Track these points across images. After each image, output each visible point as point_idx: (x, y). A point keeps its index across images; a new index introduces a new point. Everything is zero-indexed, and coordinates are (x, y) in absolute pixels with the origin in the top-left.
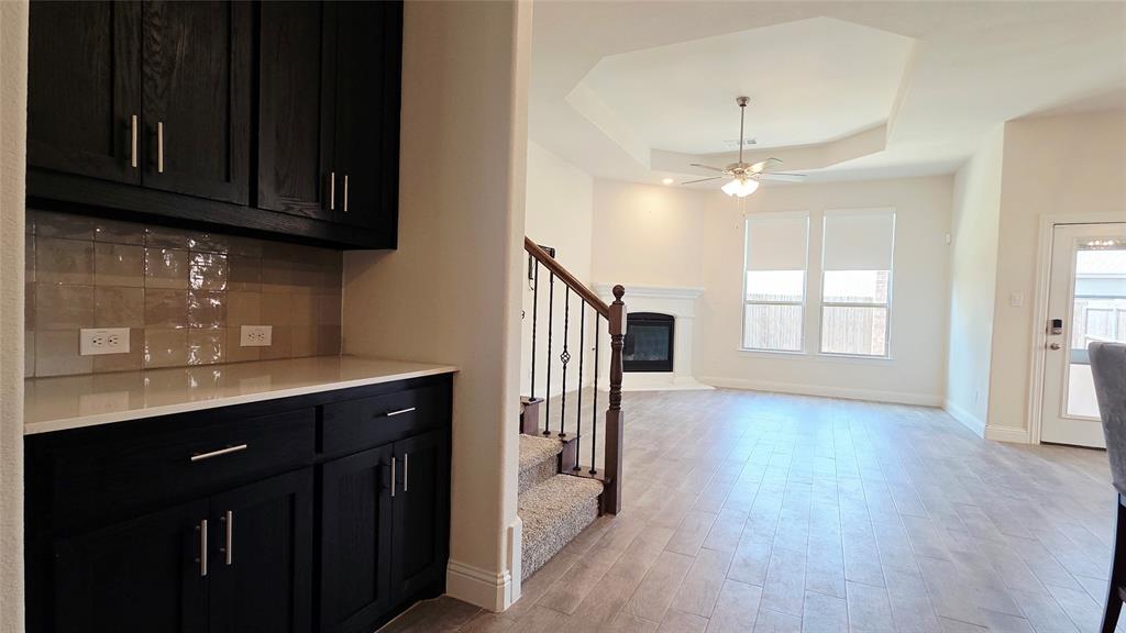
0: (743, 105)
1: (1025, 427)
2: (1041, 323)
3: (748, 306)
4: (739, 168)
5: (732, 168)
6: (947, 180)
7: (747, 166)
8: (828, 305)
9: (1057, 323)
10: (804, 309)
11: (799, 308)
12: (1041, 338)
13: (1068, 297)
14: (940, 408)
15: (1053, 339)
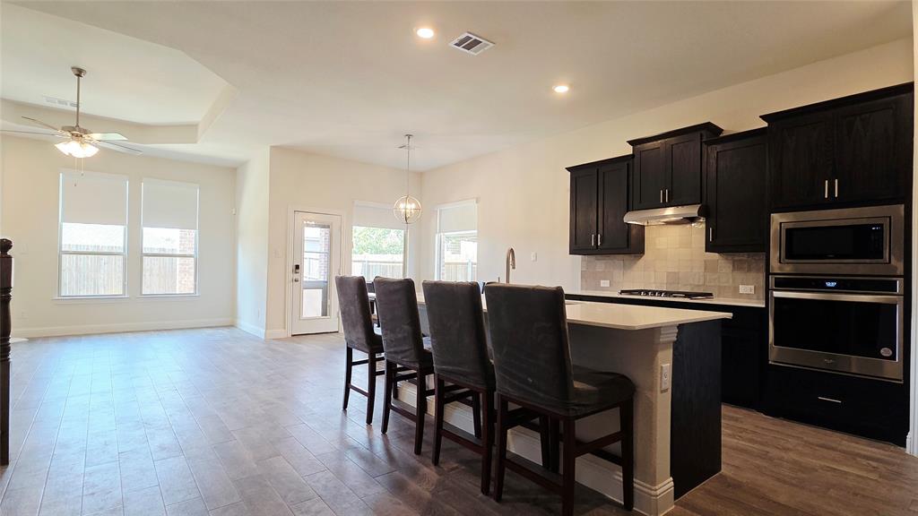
0: (79, 75)
1: (285, 328)
2: (291, 267)
3: (64, 256)
4: (78, 132)
5: (70, 129)
6: (232, 172)
7: (86, 132)
8: (147, 255)
9: (297, 267)
10: (125, 259)
11: (121, 257)
12: (291, 275)
13: (302, 251)
14: (232, 326)
15: (296, 276)
